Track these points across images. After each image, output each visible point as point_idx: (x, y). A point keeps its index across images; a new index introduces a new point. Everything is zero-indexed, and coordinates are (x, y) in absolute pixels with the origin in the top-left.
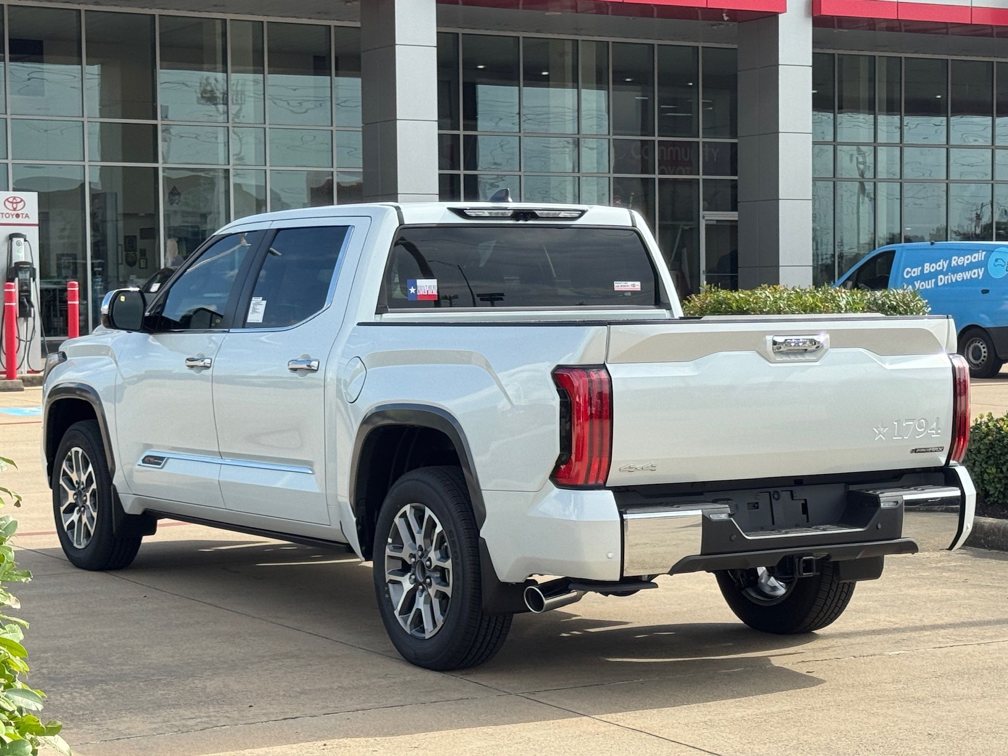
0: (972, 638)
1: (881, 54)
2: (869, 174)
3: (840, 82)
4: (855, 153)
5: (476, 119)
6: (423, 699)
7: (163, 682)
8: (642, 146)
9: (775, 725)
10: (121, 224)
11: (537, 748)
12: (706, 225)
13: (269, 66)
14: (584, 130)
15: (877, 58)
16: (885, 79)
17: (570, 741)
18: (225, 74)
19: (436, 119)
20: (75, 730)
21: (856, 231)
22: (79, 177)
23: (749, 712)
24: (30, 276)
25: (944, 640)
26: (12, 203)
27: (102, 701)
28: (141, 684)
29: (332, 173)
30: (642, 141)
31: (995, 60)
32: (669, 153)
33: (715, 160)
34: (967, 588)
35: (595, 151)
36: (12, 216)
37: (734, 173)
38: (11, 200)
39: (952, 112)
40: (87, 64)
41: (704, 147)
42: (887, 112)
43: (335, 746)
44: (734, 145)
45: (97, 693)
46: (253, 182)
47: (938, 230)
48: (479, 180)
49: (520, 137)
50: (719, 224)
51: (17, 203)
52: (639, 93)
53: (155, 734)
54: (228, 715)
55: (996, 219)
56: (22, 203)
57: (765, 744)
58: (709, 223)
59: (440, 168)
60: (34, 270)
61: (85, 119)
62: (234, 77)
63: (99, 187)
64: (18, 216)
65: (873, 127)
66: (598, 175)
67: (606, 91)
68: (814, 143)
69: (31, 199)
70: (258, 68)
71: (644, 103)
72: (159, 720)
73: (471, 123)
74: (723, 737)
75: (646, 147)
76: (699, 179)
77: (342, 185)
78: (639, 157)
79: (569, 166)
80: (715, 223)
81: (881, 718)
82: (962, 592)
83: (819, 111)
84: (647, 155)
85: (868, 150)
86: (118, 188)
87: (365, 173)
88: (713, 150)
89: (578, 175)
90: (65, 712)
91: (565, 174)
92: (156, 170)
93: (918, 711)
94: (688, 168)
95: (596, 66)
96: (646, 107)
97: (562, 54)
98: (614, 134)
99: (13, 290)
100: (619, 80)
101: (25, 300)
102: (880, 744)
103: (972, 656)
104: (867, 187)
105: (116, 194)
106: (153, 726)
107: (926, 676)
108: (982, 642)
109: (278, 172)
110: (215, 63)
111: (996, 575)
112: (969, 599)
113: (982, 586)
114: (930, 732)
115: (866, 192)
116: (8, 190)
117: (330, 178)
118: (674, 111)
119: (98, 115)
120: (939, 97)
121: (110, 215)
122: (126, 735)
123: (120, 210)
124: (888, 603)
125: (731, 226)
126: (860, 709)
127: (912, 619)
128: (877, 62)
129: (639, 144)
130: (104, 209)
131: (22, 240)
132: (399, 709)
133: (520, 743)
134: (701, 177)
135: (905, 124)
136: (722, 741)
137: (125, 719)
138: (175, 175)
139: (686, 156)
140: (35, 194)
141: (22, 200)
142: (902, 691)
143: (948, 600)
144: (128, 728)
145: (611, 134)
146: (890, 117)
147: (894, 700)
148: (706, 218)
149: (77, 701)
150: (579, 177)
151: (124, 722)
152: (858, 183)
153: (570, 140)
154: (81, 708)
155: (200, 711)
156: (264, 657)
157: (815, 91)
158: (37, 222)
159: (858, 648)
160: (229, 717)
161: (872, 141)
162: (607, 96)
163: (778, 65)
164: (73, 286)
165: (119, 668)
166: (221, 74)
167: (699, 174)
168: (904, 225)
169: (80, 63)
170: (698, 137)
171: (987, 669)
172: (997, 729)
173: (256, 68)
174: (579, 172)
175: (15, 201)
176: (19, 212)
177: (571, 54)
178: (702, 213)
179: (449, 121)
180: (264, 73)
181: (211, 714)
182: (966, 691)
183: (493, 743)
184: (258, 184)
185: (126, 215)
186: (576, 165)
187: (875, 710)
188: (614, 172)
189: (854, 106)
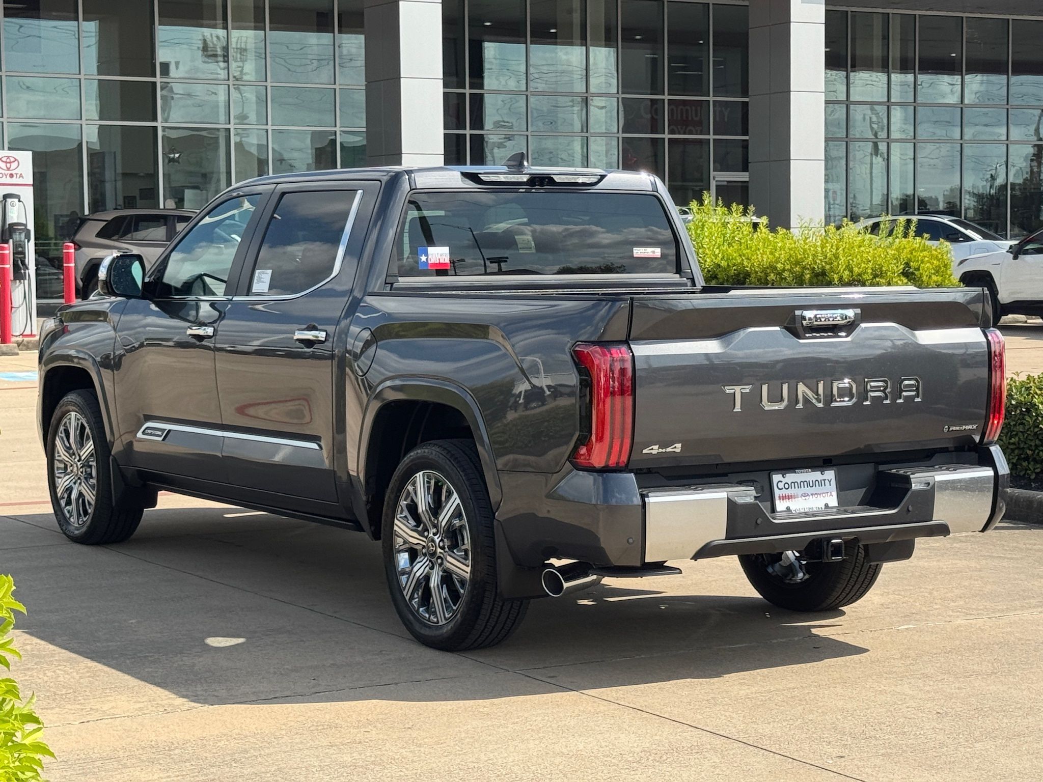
0: (982, 612)
1: (895, 11)
2: (883, 135)
3: (853, 40)
4: (869, 112)
5: (482, 78)
6: (419, 678)
7: (150, 659)
8: (652, 106)
9: (779, 704)
10: (119, 184)
11: (535, 728)
12: (717, 186)
13: (270, 23)
14: (592, 90)
15: (891, 15)
16: (899, 37)
17: (568, 721)
18: (225, 31)
19: (442, 77)
20: (57, 710)
21: (869, 191)
22: (76, 137)
23: (754, 690)
24: (26, 238)
25: (955, 614)
26: (6, 162)
27: (87, 679)
28: (128, 661)
29: (335, 132)
30: (652, 100)
31: (1011, 17)
32: (679, 112)
33: (726, 120)
34: (979, 560)
35: (604, 111)
36: (6, 176)
37: (745, 132)
38: (4, 159)
39: (966, 71)
40: (84, 20)
41: (714, 106)
42: (901, 70)
43: (326, 727)
44: (745, 104)
45: (81, 671)
46: (255, 142)
47: (952, 190)
48: (486, 139)
49: (527, 96)
50: (730, 184)
51: (10, 163)
52: (649, 51)
53: (140, 714)
54: (216, 694)
55: (1011, 180)
56: (16, 162)
57: (769, 723)
58: (719, 183)
59: (445, 128)
60: (29, 231)
61: (82, 77)
62: (235, 34)
63: (97, 147)
64: (11, 176)
65: (886, 86)
66: (606, 135)
67: (615, 49)
68: (827, 102)
69: (25, 158)
70: (259, 24)
71: (654, 62)
72: (144, 699)
73: (476, 81)
74: (725, 716)
75: (655, 106)
76: (709, 139)
77: (345, 145)
78: (649, 116)
79: (578, 126)
80: (725, 183)
81: (889, 696)
82: (973, 564)
83: (831, 69)
84: (657, 115)
85: (882, 110)
86: (117, 147)
87: (369, 133)
88: (723, 109)
89: (586, 135)
90: (48, 691)
91: (573, 134)
92: (155, 129)
93: (927, 688)
94: (699, 128)
95: (605, 22)
96: (655, 64)
97: (570, 11)
98: (623, 93)
99: (7, 252)
100: (628, 38)
101: (20, 262)
102: (887, 723)
103: (982, 630)
104: (880, 147)
105: (115, 153)
106: (138, 705)
107: (935, 651)
108: (993, 615)
109: (281, 132)
110: (215, 19)
111: (1008, 546)
112: (980, 571)
113: (993, 557)
114: (939, 711)
115: (880, 152)
116: (3, 149)
117: (333, 137)
118: (684, 69)
119: (95, 72)
120: (954, 55)
121: (109, 175)
122: (109, 715)
123: (119, 170)
124: (897, 575)
125: (742, 186)
126: (868, 686)
127: (923, 592)
128: (890, 20)
129: (649, 103)
130: (103, 168)
131: (16, 200)
132: (392, 687)
133: (517, 723)
134: (712, 137)
135: (919, 83)
136: (724, 721)
137: (109, 698)
138: (174, 135)
139: (696, 116)
140: (30, 153)
141: (16, 160)
142: (911, 667)
143: (958, 572)
144: (113, 707)
145: (620, 92)
146: (903, 76)
147: (903, 677)
148: (717, 179)
149: (61, 679)
150: (587, 137)
151: (108, 701)
152: (871, 143)
153: (579, 99)
154: (64, 687)
155: (187, 690)
156: (255, 632)
157: (828, 50)
158: (31, 182)
159: (866, 622)
160: (216, 696)
161: (886, 100)
162: (616, 55)
163: (790, 22)
164: (68, 248)
165: (104, 644)
166: (222, 30)
167: (709, 134)
168: (917, 185)
169: (77, 19)
170: (709, 96)
171: (998, 644)
172: (1008, 707)
173: (258, 24)
174: (587, 132)
175: (8, 160)
176: (13, 172)
177: (579, 11)
178: (712, 173)
179: (454, 79)
180: (265, 30)
181: (199, 693)
182: (975, 667)
183: (489, 723)
184: (260, 143)
185: (125, 175)
186: (585, 125)
187: (883, 687)
188: (623, 132)
189: (868, 65)
